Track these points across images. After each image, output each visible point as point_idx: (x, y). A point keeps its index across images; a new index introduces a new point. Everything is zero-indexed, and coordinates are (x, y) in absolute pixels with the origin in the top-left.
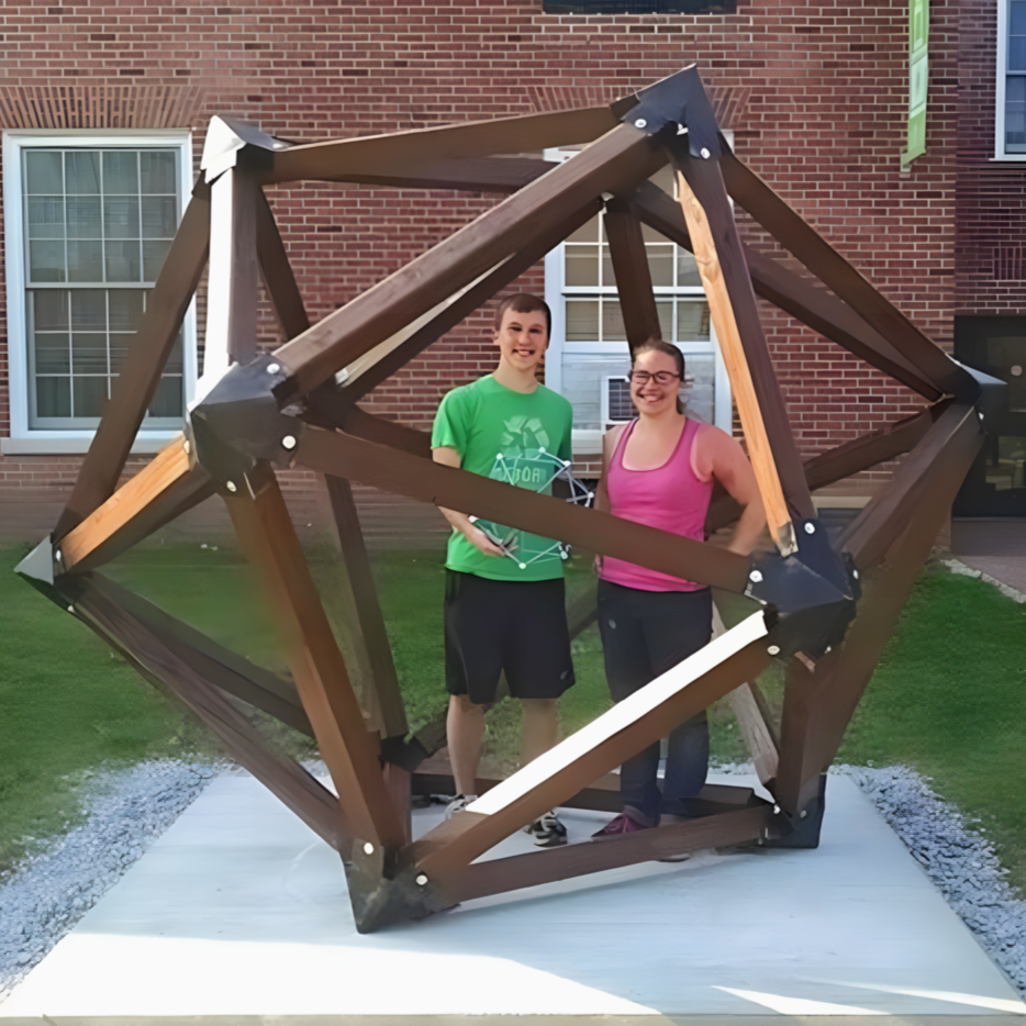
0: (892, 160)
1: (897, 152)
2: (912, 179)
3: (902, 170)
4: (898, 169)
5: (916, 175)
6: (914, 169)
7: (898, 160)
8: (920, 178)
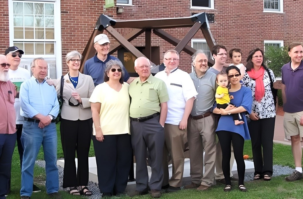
0: (101, 7)
1: (102, 5)
2: (106, 12)
3: (104, 9)
4: (103, 9)
5: (107, 11)
6: (107, 9)
7: (102, 7)
8: (108, 12)
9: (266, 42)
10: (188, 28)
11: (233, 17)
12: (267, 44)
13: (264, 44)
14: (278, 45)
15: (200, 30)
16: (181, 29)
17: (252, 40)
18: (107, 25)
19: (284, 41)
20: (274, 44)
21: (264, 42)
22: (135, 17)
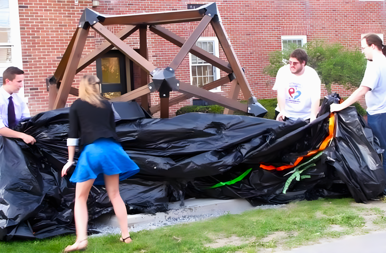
2: (78, 5)
8: (81, 5)
9: (284, 38)
10: (184, 23)
11: (241, 8)
12: (285, 42)
13: (282, 41)
14: (300, 41)
15: (210, 25)
16: (174, 25)
17: (266, 37)
18: (95, 22)
19: (307, 36)
20: (295, 41)
21: (280, 38)
22: (115, 12)
